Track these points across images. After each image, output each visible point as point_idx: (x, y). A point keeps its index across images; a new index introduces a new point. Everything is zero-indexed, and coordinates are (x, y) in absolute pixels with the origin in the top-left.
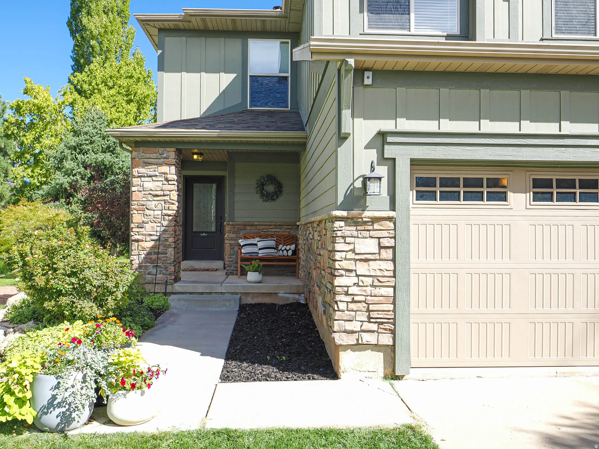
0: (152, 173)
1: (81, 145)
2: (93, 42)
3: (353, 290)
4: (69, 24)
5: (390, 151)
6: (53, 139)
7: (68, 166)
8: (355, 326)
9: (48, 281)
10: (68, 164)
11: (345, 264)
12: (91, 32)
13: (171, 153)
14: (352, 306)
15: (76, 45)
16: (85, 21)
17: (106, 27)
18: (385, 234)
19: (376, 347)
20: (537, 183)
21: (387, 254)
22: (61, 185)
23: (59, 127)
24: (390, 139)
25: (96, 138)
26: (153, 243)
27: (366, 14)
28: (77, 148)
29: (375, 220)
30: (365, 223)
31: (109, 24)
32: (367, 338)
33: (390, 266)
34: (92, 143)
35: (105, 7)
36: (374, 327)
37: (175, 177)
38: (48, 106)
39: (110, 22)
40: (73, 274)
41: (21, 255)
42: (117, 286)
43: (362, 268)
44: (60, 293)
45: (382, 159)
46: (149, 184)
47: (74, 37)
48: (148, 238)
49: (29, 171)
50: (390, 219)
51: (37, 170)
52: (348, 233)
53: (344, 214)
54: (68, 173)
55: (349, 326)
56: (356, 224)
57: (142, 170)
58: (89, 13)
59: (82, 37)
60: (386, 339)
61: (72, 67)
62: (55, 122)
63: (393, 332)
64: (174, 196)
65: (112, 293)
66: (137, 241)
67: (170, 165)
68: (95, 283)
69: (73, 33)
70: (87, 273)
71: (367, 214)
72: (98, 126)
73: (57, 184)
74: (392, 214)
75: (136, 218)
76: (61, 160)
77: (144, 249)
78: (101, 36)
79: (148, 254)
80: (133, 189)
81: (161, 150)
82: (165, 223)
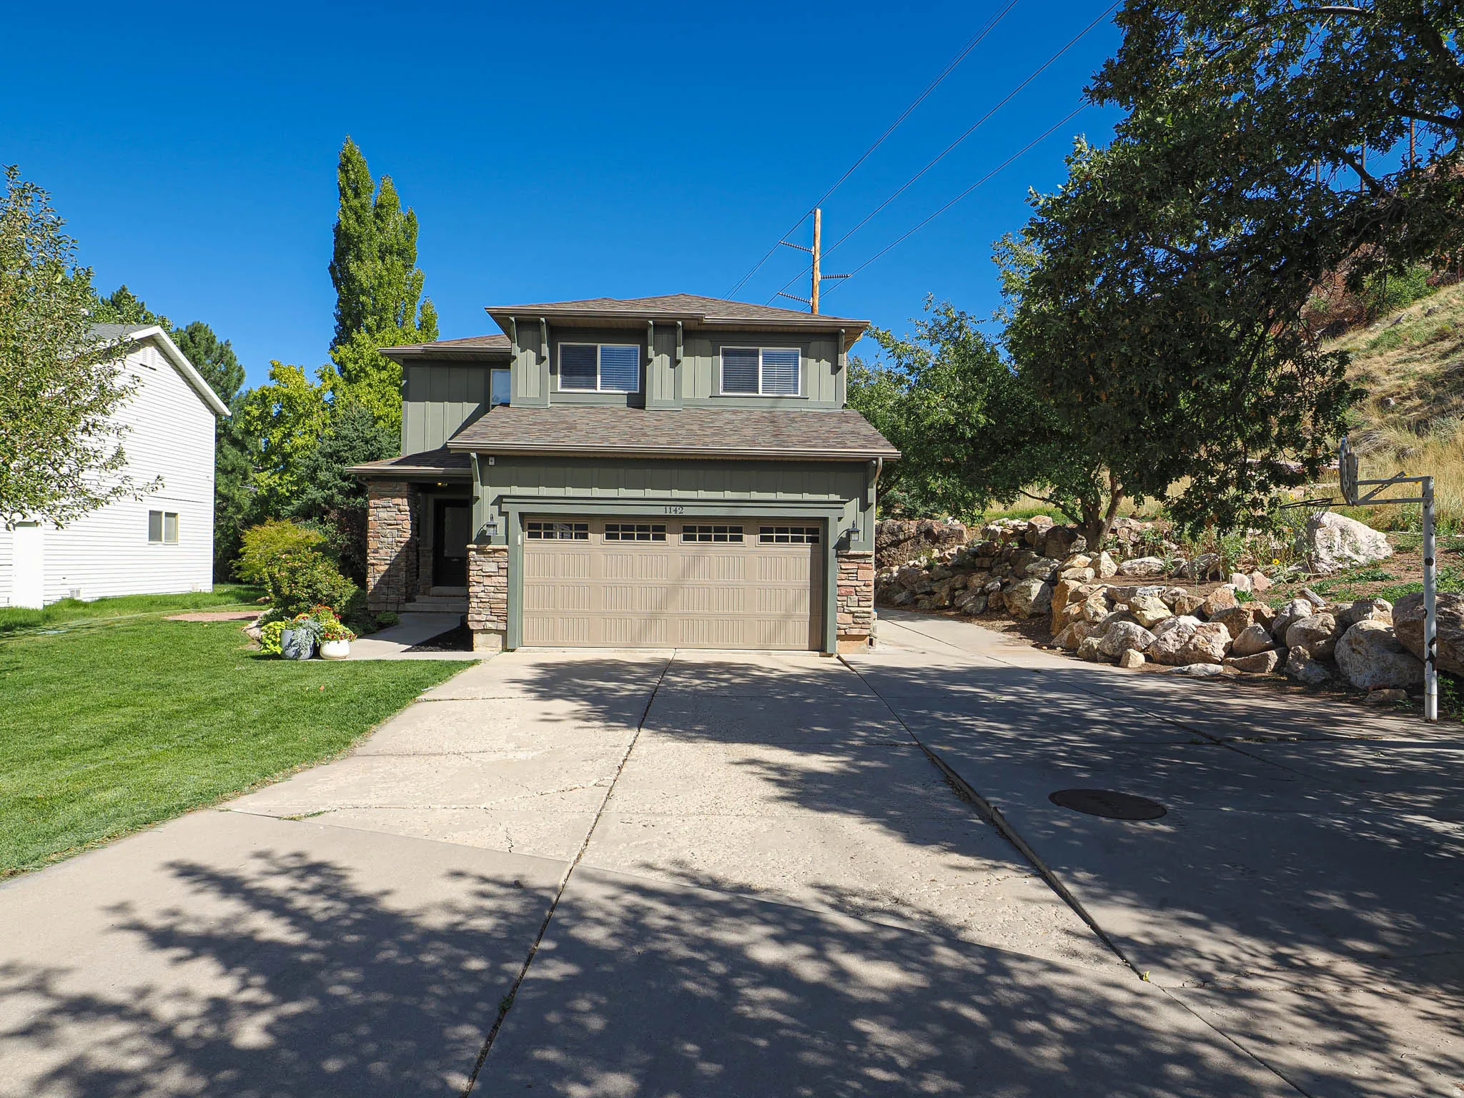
0: (386, 504)
1: (339, 452)
2: (362, 298)
3: (482, 595)
4: (332, 269)
5: (505, 508)
6: (307, 436)
7: (322, 478)
8: (483, 617)
9: (291, 591)
10: (322, 476)
11: (476, 578)
12: (361, 284)
13: (404, 487)
14: (480, 605)
15: (340, 300)
16: (353, 267)
17: (381, 277)
18: (501, 560)
19: (497, 631)
20: (608, 528)
21: (503, 572)
22: (315, 500)
23: (315, 422)
24: (504, 500)
25: (358, 443)
26: (387, 567)
27: (559, 376)
28: (336, 457)
29: (495, 551)
30: (489, 553)
31: (385, 273)
32: (489, 625)
33: (505, 580)
34: (352, 448)
35: (382, 244)
36: (495, 618)
37: (408, 508)
38: (300, 396)
39: (387, 270)
40: (309, 587)
41: (270, 576)
42: (341, 596)
43: (487, 581)
44: (299, 600)
45: (501, 513)
46: (383, 514)
47: (339, 289)
48: (383, 563)
49: (276, 477)
50: (505, 550)
51: (287, 477)
52: (477, 559)
53: (475, 546)
54: (323, 486)
55: (477, 618)
56: (484, 553)
57: (376, 501)
58: (359, 258)
59: (349, 290)
60: (502, 626)
61: (335, 328)
62: (309, 414)
63: (506, 621)
64: (407, 525)
65: (337, 601)
66: (373, 565)
67: (402, 498)
68: (325, 593)
69: (336, 283)
70: (319, 586)
71: (490, 547)
72: (360, 428)
73: (309, 499)
74: (506, 547)
75: (372, 544)
76: (315, 471)
77: (378, 572)
78: (374, 290)
79: (383, 576)
80: (370, 518)
81: (394, 484)
82: (399, 549)
